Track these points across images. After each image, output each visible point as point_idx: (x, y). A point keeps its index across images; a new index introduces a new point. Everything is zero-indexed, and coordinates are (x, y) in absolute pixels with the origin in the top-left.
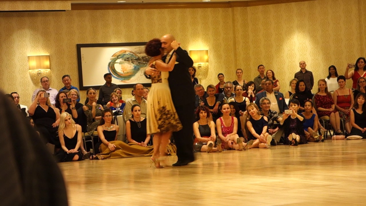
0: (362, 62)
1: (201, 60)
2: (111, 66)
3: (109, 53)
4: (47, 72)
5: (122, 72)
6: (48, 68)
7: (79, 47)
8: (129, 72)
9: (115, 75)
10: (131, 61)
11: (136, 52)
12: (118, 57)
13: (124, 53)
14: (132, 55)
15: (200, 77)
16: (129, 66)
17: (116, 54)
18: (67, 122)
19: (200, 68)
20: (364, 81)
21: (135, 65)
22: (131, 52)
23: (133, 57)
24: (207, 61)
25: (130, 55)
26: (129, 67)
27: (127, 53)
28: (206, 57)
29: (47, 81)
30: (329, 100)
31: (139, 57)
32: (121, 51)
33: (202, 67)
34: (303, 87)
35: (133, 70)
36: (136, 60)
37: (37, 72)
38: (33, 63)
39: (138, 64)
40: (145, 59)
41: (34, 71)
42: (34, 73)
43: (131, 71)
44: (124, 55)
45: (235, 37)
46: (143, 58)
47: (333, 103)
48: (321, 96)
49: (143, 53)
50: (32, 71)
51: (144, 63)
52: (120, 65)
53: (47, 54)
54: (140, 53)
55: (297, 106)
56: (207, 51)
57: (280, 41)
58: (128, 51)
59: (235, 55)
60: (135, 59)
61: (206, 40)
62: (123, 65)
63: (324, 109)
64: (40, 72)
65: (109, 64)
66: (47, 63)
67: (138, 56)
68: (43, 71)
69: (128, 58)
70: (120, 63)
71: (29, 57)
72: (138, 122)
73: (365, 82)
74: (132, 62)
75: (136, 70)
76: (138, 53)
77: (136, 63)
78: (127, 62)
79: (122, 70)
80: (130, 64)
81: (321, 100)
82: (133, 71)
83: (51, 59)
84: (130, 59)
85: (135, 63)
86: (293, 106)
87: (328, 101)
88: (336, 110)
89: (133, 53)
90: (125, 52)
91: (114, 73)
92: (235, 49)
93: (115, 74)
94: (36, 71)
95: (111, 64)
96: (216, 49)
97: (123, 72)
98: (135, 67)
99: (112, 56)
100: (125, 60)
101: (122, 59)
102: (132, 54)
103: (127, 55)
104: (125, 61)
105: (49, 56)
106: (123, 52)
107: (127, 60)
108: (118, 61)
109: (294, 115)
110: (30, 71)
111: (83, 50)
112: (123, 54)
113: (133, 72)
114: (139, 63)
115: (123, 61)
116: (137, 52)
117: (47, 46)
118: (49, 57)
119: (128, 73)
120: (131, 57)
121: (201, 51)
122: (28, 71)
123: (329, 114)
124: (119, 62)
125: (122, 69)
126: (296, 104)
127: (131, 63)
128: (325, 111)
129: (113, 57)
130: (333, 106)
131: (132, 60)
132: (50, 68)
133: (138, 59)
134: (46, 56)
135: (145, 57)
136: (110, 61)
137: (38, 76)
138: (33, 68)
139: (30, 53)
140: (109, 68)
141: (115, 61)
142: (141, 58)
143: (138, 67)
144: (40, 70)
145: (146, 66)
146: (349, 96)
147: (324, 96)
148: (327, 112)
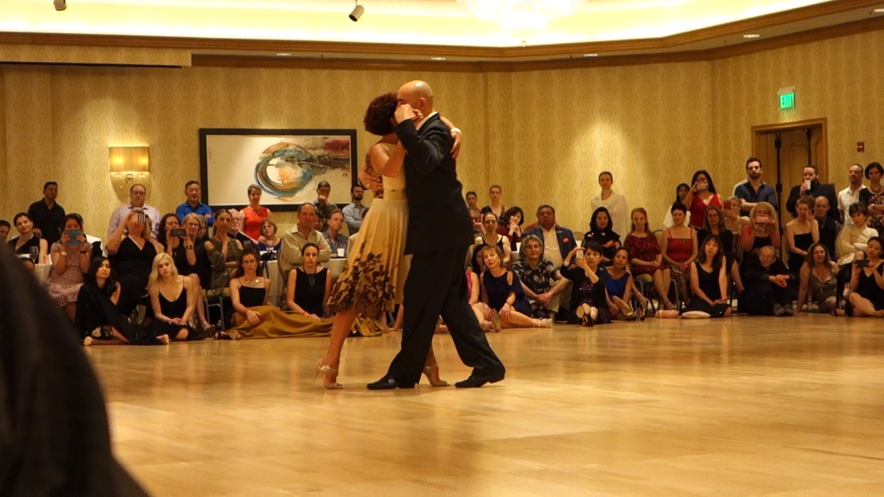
2: (260, 170)
3: (258, 146)
4: (144, 176)
5: (280, 182)
6: (144, 169)
7: (203, 134)
8: (293, 182)
10: (297, 163)
11: (307, 146)
12: (273, 154)
13: (285, 147)
14: (300, 151)
16: (293, 171)
17: (271, 148)
21: (305, 171)
22: (298, 146)
23: (300, 156)
25: (296, 151)
26: (294, 173)
27: (291, 148)
29: (141, 193)
30: (652, 245)
31: (312, 156)
32: (280, 144)
35: (300, 178)
36: (306, 160)
37: (126, 176)
38: (119, 160)
39: (310, 169)
40: (322, 159)
41: (119, 174)
42: (119, 178)
43: (297, 180)
44: (285, 151)
46: (319, 157)
47: (658, 252)
48: (637, 238)
49: (320, 149)
50: (116, 174)
51: (322, 166)
52: (278, 169)
53: (144, 144)
54: (314, 149)
57: (569, 135)
58: (292, 144)
59: (487, 158)
60: (304, 159)
62: (283, 169)
63: (643, 262)
64: (130, 176)
65: (258, 166)
66: (144, 161)
67: (310, 154)
68: (135, 174)
69: (292, 157)
70: (277, 166)
71: (111, 149)
72: (311, 275)
75: (306, 179)
76: (310, 148)
77: (306, 166)
78: (290, 164)
79: (280, 178)
80: (296, 168)
82: (300, 180)
83: (151, 154)
84: (295, 159)
85: (304, 166)
87: (650, 247)
88: (665, 264)
89: (302, 148)
90: (288, 145)
93: (267, 185)
94: (123, 174)
95: (262, 166)
97: (283, 181)
98: (305, 175)
99: (264, 153)
100: (287, 161)
101: (282, 159)
102: (299, 149)
103: (291, 151)
104: (287, 163)
105: (148, 148)
106: (284, 145)
107: (291, 160)
108: (274, 161)
110: (113, 173)
111: (209, 138)
112: (284, 149)
113: (301, 182)
114: (312, 166)
115: (283, 161)
116: (310, 147)
117: (144, 130)
118: (147, 151)
119: (291, 183)
120: (298, 155)
122: (109, 175)
123: (651, 270)
124: (275, 163)
125: (280, 176)
127: (297, 166)
128: (645, 266)
129: (265, 155)
130: (660, 257)
131: (298, 161)
132: (149, 171)
133: (311, 160)
134: (143, 148)
135: (323, 156)
136: (259, 161)
137: (127, 182)
138: (118, 170)
139: (113, 142)
140: (258, 175)
141: (269, 161)
142: (315, 157)
143: (309, 174)
144: (130, 172)
145: (324, 173)
146: (691, 240)
147: (642, 239)
148: (649, 267)
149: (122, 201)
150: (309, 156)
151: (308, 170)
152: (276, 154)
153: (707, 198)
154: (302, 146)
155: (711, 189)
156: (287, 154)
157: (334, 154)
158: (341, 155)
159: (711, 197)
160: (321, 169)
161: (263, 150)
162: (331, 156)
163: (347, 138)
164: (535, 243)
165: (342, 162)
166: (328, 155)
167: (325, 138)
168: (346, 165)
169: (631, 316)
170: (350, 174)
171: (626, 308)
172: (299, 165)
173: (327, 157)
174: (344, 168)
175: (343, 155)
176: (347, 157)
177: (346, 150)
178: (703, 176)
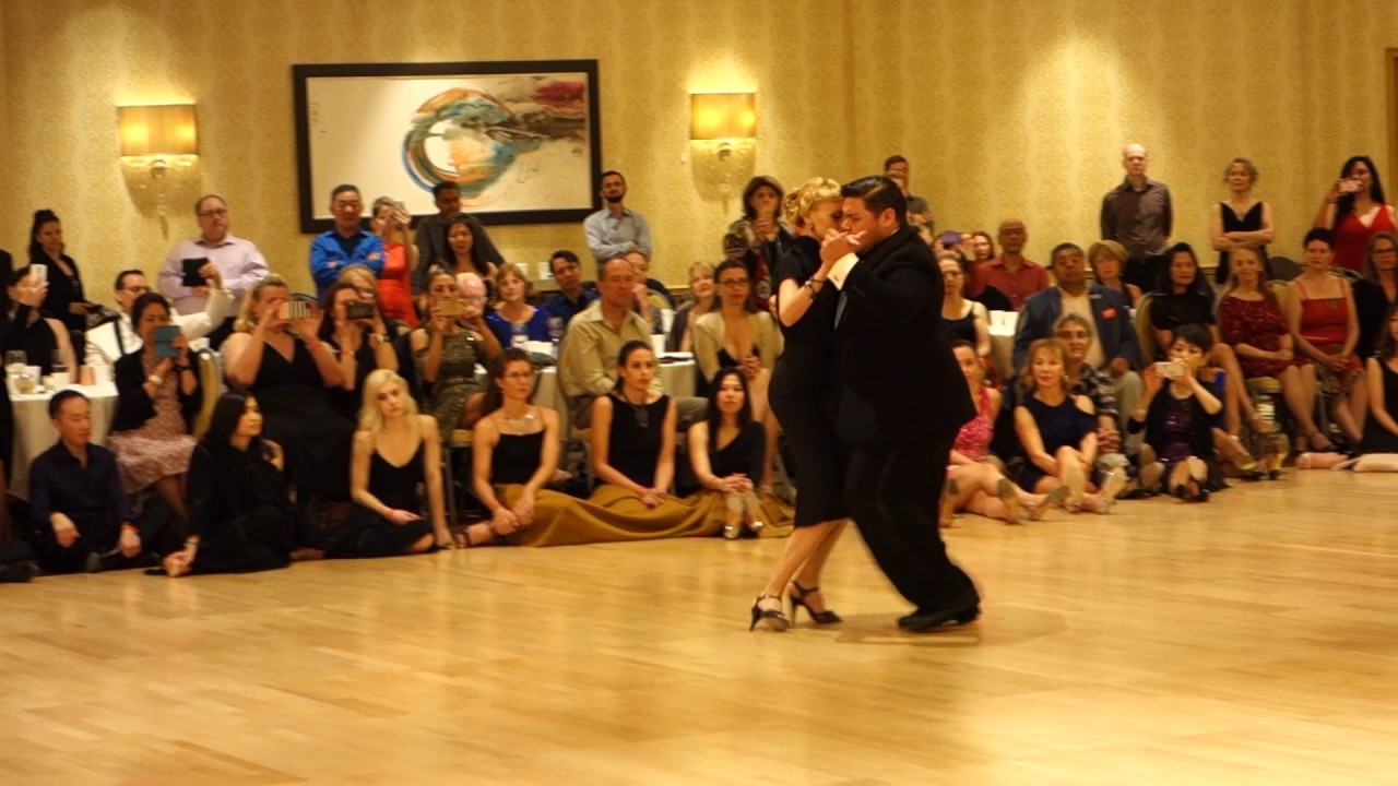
0: (1361, 172)
1: (732, 128)
2: (412, 145)
3: (408, 97)
4: (188, 164)
5: (452, 169)
6: (187, 151)
7: (301, 75)
8: (479, 168)
9: (428, 179)
10: (485, 130)
11: (502, 95)
12: (439, 111)
13: (460, 98)
14: (490, 106)
15: (726, 190)
16: (477, 145)
17: (433, 102)
18: (385, 405)
19: (726, 158)
20: (1389, 250)
21: (500, 145)
22: (485, 96)
23: (491, 115)
24: (752, 133)
25: (482, 105)
26: (479, 149)
27: (471, 99)
28: (747, 119)
29: (220, 211)
30: (1274, 316)
31: (513, 116)
32: (450, 93)
33: (734, 154)
34: (1186, 269)
35: (488, 161)
36: (500, 125)
37: (150, 165)
38: (137, 133)
39: (510, 141)
40: (532, 121)
41: (140, 162)
42: (137, 168)
43: (485, 165)
44: (461, 106)
45: (850, 49)
46: (527, 117)
48: (1244, 302)
49: (528, 101)
50: (133, 162)
51: (532, 135)
52: (447, 144)
53: (187, 99)
54: (517, 101)
55: (1198, 355)
56: (752, 96)
58: (475, 92)
59: (851, 110)
60: (498, 121)
61: (750, 56)
62: (457, 142)
63: (1261, 353)
64: (159, 165)
65: (409, 138)
66: (186, 132)
67: (510, 112)
68: (169, 161)
69: (474, 119)
70: (447, 136)
71: (121, 110)
72: (638, 406)
73: (1393, 254)
74: (488, 133)
75: (503, 161)
76: (508, 100)
77: (502, 134)
78: (470, 131)
79: (452, 161)
80: (481, 140)
81: (1247, 319)
82: (490, 164)
83: (200, 119)
84: (480, 122)
85: (497, 135)
86: (1185, 353)
87: (1270, 320)
88: (1300, 357)
89: (492, 99)
90: (465, 94)
91: (425, 172)
92: (850, 89)
93: (427, 175)
94: (145, 162)
95: (416, 137)
96: (783, 87)
97: (457, 166)
98: (499, 152)
99: (420, 110)
100: (464, 126)
101: (455, 122)
102: (488, 102)
103: (472, 105)
104: (464, 130)
105: (193, 108)
106: (457, 95)
107: (471, 124)
108: (440, 127)
109: (1186, 386)
110: (126, 160)
111: (314, 84)
112: (459, 102)
113: (493, 168)
114: (514, 136)
115: (457, 127)
116: (507, 96)
117: (185, 71)
118: (193, 112)
119: (472, 171)
120: (485, 114)
121: (730, 96)
122: (118, 162)
123: (1276, 369)
124: (441, 131)
125: (453, 156)
126: (1196, 349)
127: (485, 136)
128: (1262, 360)
129: (422, 115)
130: (1287, 341)
131: (487, 125)
132: (197, 152)
133: (510, 123)
134: (184, 107)
135: (535, 114)
136: (410, 127)
137: (154, 177)
138: (136, 152)
139: (126, 96)
140: (409, 154)
141: (429, 127)
142: (519, 117)
143: (509, 150)
144: (159, 157)
145: (536, 148)
146: (1342, 301)
147: (1254, 304)
148: (1271, 362)
149: (144, 215)
150: (507, 115)
151: (506, 143)
152: (445, 113)
153: (1366, 212)
154: (493, 94)
155: (1377, 195)
156: (464, 111)
157: (556, 110)
158: (568, 111)
159: (1376, 210)
160: (531, 139)
161: (418, 105)
162: (550, 113)
163: (579, 78)
164: (1079, 328)
165: (569, 125)
166: (543, 112)
167: (539, 78)
168: (579, 132)
169: (1250, 471)
170: (586, 149)
171: (1240, 454)
172: (489, 133)
173: (541, 117)
174: (574, 137)
175: (573, 111)
176: (580, 116)
177: (577, 102)
178: (1361, 166)
